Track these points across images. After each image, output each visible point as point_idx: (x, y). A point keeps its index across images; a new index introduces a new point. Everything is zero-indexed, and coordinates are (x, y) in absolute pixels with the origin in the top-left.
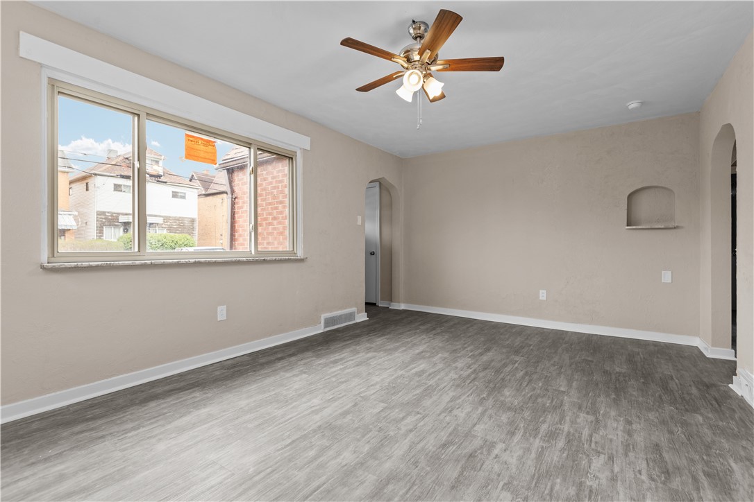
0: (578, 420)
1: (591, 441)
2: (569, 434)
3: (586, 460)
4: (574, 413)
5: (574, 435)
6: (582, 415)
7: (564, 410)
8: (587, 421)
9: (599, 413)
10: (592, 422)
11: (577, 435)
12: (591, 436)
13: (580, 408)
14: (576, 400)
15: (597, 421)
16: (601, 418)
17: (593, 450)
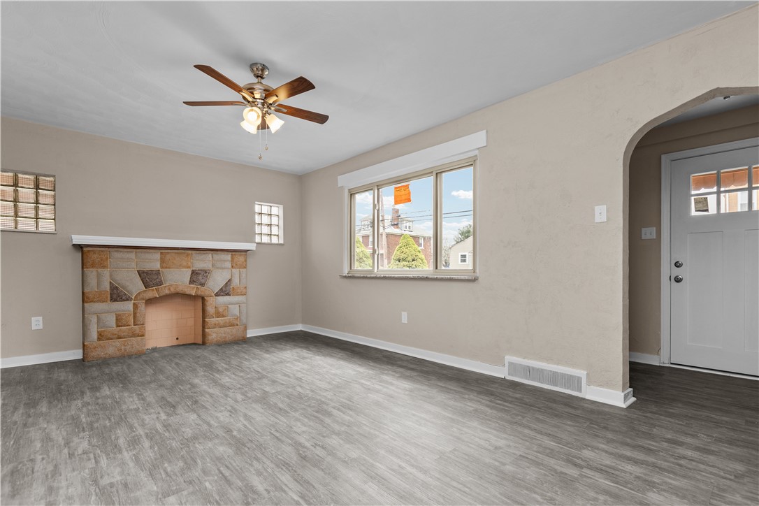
0: (118, 469)
1: (95, 458)
2: (120, 451)
3: (93, 443)
4: (129, 475)
5: (115, 453)
6: (118, 478)
7: (143, 471)
8: (108, 475)
9: (97, 495)
10: (101, 477)
11: (111, 455)
12: (97, 462)
13: (126, 485)
14: (138, 493)
15: (95, 482)
16: (92, 489)
17: (91, 452)
